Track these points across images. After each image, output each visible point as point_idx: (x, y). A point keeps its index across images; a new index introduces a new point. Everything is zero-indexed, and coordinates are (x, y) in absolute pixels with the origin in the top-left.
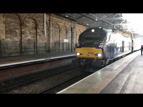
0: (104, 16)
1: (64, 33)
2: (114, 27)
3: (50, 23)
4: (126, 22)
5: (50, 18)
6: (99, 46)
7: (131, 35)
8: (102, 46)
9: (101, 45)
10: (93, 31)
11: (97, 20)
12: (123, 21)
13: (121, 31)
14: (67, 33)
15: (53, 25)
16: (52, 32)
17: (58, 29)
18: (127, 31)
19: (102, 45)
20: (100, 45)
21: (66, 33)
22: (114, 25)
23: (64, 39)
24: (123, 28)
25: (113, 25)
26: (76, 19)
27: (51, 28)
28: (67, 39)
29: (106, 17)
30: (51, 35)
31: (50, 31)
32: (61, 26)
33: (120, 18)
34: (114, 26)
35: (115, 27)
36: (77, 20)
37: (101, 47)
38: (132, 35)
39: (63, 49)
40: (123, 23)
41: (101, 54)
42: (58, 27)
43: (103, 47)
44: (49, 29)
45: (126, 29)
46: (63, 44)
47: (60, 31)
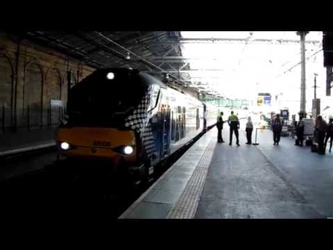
0: (145, 52)
1: (53, 85)
2: (165, 76)
3: (17, 60)
4: (188, 68)
5: (18, 48)
6: (127, 125)
7: (198, 94)
8: (134, 124)
9: (133, 120)
10: (111, 76)
11: (129, 58)
12: (184, 66)
13: (181, 85)
14: (61, 85)
15: (25, 66)
16: (22, 83)
17: (39, 76)
18: (191, 86)
19: (136, 122)
20: (129, 121)
21: (59, 86)
22: (166, 72)
23: (54, 99)
24: (183, 79)
25: (163, 71)
26: (84, 54)
27: (21, 74)
28: (60, 99)
29: (150, 54)
30: (20, 89)
31: (16, 79)
32: (45, 70)
33: (177, 57)
34: (165, 74)
35: (168, 77)
36: (87, 58)
37: (133, 127)
38: (200, 94)
39: (49, 124)
40: (184, 69)
41: (133, 146)
42: (39, 70)
43: (138, 126)
44: (15, 76)
45: (188, 82)
46: (49, 110)
47: (44, 81)
